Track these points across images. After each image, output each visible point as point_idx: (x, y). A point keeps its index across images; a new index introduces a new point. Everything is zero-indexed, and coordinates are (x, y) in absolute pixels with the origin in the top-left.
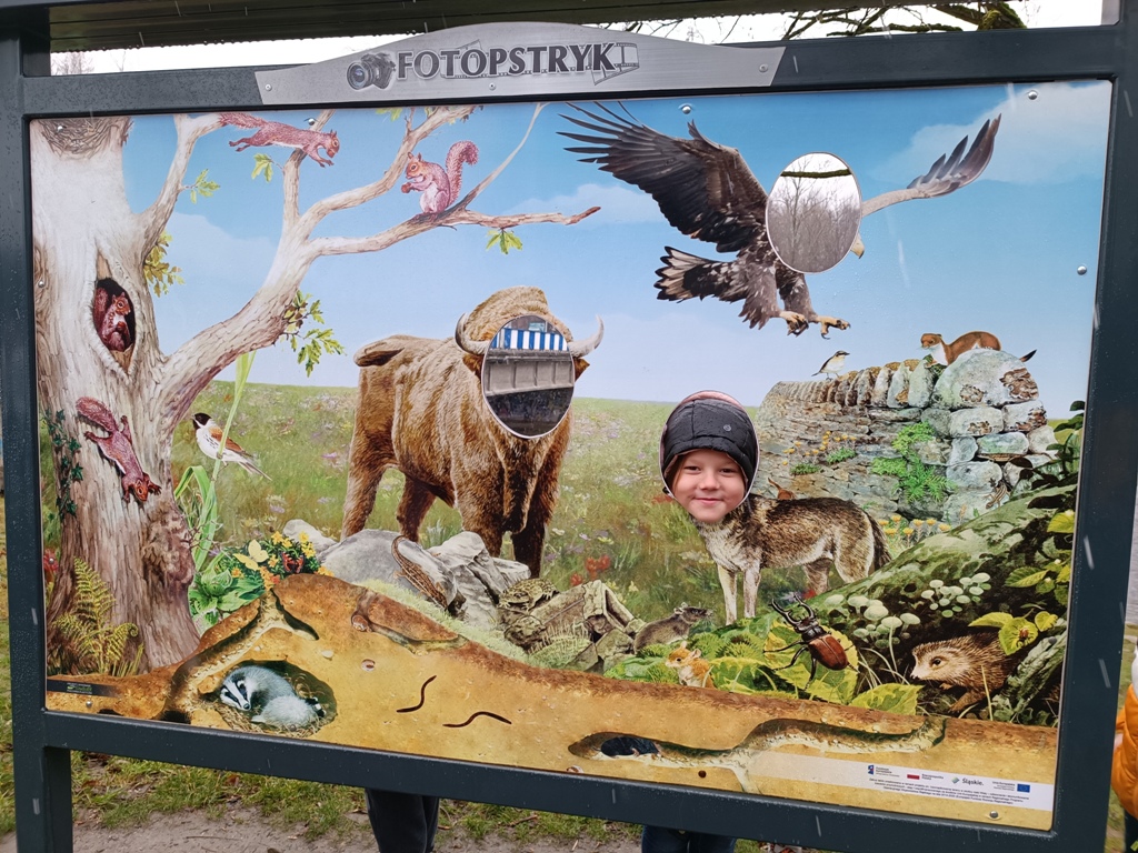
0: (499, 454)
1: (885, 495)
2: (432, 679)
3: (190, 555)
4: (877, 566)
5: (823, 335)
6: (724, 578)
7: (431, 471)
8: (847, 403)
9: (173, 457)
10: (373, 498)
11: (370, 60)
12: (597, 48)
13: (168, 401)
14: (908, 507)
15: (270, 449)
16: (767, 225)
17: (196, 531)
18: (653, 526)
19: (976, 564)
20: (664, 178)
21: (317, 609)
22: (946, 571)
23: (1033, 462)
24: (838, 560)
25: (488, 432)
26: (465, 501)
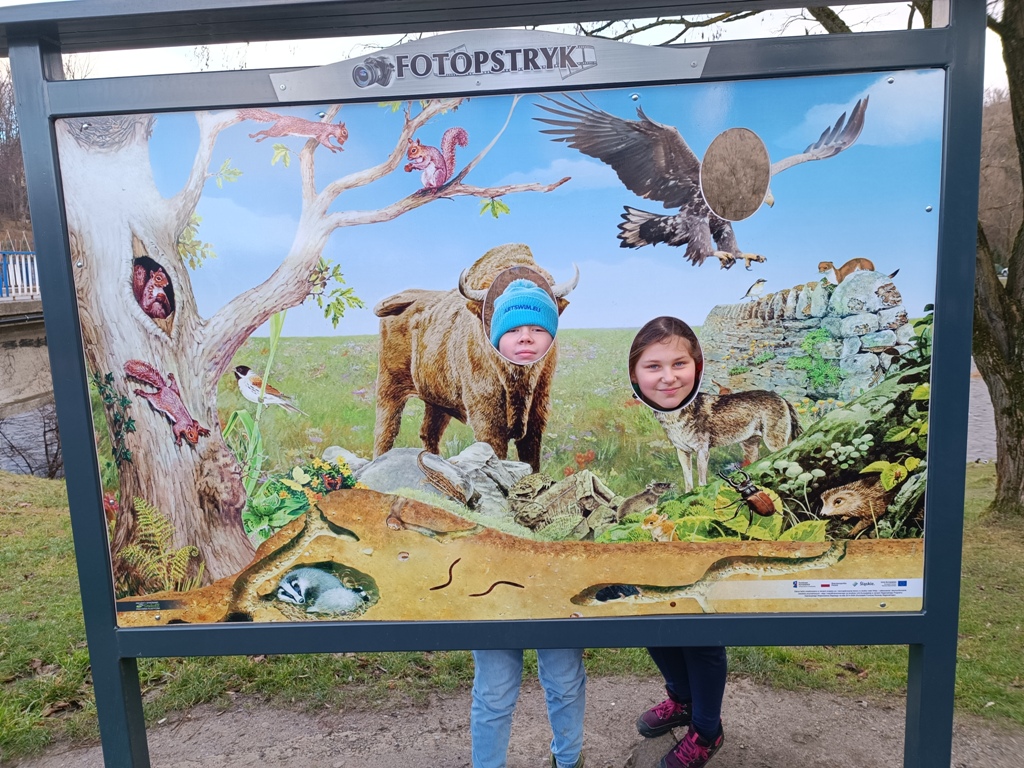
0: (501, 379)
1: (797, 384)
2: (457, 561)
3: (241, 484)
4: (793, 438)
5: (747, 268)
6: (682, 458)
7: (446, 397)
8: (767, 318)
9: (219, 405)
10: (399, 423)
11: (371, 62)
12: (563, 49)
13: (210, 358)
14: (814, 392)
15: (306, 391)
16: (701, 186)
17: (245, 464)
18: (626, 424)
19: (863, 428)
20: (620, 153)
21: (356, 517)
22: (843, 435)
23: (900, 351)
24: (765, 436)
25: (491, 362)
26: (476, 418)
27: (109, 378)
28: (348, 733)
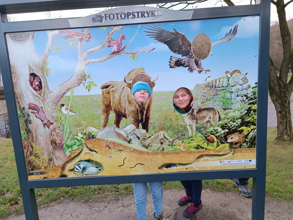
0: (137, 106)
1: (220, 106)
2: (126, 158)
3: (63, 138)
4: (219, 121)
5: (205, 73)
6: (188, 127)
7: (121, 112)
8: (211, 87)
9: (56, 115)
10: (108, 119)
11: (97, 16)
12: (152, 11)
13: (53, 102)
14: (225, 108)
15: (81, 111)
16: (192, 50)
17: (64, 132)
18: (172, 118)
19: (238, 118)
20: (169, 41)
21: (96, 146)
22: (233, 120)
23: (248, 96)
24: (211, 120)
25: (134, 101)
26: (130, 117)
27: (24, 108)
28: (96, 208)
